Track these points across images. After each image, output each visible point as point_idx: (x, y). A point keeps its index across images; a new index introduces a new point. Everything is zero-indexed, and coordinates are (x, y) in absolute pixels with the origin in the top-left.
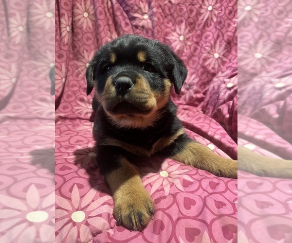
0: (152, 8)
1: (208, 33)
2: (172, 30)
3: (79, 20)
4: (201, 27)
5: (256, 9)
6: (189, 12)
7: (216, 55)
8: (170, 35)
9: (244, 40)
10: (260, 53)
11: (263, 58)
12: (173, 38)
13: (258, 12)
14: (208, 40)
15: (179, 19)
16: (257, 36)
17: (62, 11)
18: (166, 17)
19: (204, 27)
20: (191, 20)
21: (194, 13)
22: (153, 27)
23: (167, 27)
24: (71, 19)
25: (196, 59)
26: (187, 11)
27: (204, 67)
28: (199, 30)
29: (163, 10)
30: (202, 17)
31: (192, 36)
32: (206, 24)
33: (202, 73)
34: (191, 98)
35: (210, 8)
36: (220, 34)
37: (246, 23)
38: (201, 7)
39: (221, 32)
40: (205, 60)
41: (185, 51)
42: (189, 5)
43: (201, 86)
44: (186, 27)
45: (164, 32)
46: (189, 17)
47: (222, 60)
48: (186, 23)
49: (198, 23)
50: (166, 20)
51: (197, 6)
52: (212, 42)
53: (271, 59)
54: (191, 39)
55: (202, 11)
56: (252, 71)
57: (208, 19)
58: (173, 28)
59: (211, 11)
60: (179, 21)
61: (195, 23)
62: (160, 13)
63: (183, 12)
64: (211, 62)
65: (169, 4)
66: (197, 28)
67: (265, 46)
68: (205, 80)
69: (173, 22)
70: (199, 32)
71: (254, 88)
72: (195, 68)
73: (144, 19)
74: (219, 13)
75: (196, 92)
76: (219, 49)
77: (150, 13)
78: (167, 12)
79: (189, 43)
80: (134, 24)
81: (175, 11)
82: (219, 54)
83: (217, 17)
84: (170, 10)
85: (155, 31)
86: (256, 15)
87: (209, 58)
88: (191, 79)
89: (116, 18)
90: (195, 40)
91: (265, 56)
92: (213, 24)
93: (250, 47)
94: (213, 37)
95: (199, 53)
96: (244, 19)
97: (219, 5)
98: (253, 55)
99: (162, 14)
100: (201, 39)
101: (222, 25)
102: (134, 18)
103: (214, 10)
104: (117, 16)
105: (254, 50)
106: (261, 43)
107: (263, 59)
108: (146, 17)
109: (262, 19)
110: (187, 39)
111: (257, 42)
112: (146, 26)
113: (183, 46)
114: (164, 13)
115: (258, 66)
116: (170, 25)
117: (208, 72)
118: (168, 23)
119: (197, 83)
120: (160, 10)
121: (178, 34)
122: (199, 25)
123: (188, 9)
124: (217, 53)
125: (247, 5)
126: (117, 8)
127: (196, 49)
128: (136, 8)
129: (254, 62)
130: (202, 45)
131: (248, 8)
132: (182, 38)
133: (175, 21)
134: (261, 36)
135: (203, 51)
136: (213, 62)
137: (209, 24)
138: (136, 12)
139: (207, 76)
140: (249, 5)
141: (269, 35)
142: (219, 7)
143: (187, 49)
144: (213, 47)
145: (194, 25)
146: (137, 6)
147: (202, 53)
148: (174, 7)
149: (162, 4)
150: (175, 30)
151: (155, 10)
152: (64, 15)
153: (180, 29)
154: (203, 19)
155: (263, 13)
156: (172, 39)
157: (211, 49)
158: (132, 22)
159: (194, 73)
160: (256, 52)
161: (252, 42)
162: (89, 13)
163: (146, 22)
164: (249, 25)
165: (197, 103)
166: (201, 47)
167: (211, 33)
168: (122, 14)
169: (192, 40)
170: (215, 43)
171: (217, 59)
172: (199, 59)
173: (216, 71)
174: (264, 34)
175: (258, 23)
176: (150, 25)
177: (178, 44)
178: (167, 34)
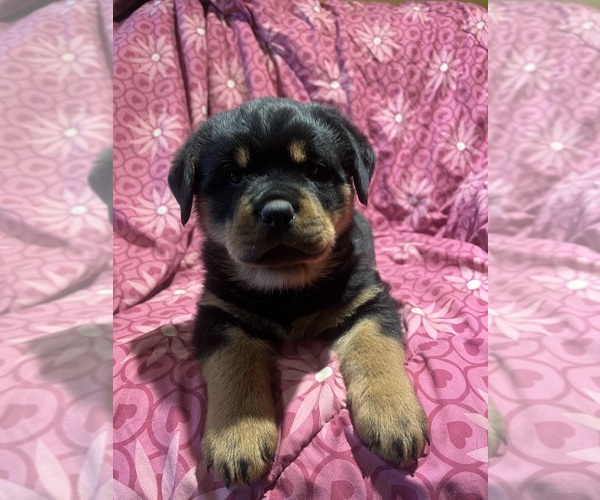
0: (346, 71)
1: (444, 109)
2: (382, 106)
3: (220, 93)
4: (430, 99)
5: (542, 68)
6: (408, 76)
7: (461, 146)
8: (379, 114)
9: (529, 120)
10: (559, 141)
11: (565, 150)
12: (385, 118)
13: (548, 74)
14: (444, 121)
15: (391, 87)
16: (551, 113)
17: (192, 80)
18: (369, 84)
19: (436, 99)
20: (412, 89)
21: (417, 77)
22: (350, 102)
23: (371, 101)
24: (206, 93)
25: (426, 152)
26: (405, 74)
27: (441, 166)
28: (428, 104)
29: (364, 74)
30: (430, 83)
31: (416, 115)
32: (439, 95)
33: (440, 177)
34: (423, 220)
35: (444, 68)
36: (465, 110)
37: (529, 92)
38: (428, 66)
39: (467, 107)
40: (442, 153)
41: (406, 140)
42: (409, 64)
43: (437, 199)
44: (405, 101)
45: (368, 109)
46: (409, 84)
47: (470, 152)
48: (404, 94)
49: (423, 93)
50: (369, 91)
51: (422, 65)
52: (453, 124)
53: (580, 152)
54: (413, 120)
55: (431, 73)
56: (550, 173)
57: (441, 86)
58: (382, 102)
59: (446, 73)
60: (392, 91)
61: (419, 94)
62: (359, 79)
63: (398, 76)
64: (453, 157)
65: (374, 64)
66: (422, 101)
67: (566, 129)
68: (445, 189)
69: (382, 92)
70: (427, 108)
71: (560, 200)
72: (427, 169)
73: (331, 89)
74: (460, 75)
75: (432, 210)
76: (464, 136)
77: (343, 78)
78: (371, 76)
79: (411, 127)
80: (316, 97)
81: (385, 74)
82: (466, 143)
83: (458, 83)
84: (375, 73)
85: (353, 108)
86: (544, 79)
87: (448, 151)
88: (421, 188)
89: (284, 89)
90: (421, 121)
91: (568, 147)
92: (450, 94)
93: (542, 131)
94: (453, 115)
95: (431, 143)
96: (525, 86)
97: (458, 61)
98: (548, 147)
99: (363, 80)
100: (432, 120)
101: (466, 95)
102: (316, 88)
103: (451, 71)
104: (286, 86)
105: (547, 137)
106: (558, 125)
107: (565, 153)
108: (335, 85)
109: (556, 86)
110: (408, 120)
111: (551, 124)
112: (336, 100)
113: (402, 132)
114: (366, 79)
115: (560, 164)
116: (378, 97)
117: (449, 175)
118: (373, 94)
119: (432, 194)
120: (359, 74)
121: (392, 112)
122: (427, 96)
123: (407, 70)
124: (462, 141)
125: (527, 62)
126: (285, 73)
127: (424, 137)
128: (318, 71)
129: (550, 157)
130: (435, 129)
131: (530, 67)
132: (399, 118)
133: (385, 91)
134: (558, 114)
135: (438, 140)
136: (457, 157)
137: (443, 94)
138: (319, 77)
139: (448, 182)
140: (532, 62)
141: (571, 112)
142: (459, 66)
143: (408, 137)
144: (454, 131)
145: (417, 97)
146: (321, 68)
147: (437, 143)
148: (383, 68)
149: (362, 65)
150: (386, 106)
151: (351, 73)
152: (196, 86)
153: (395, 103)
154: (432, 87)
155: (556, 76)
156: (383, 121)
157: (452, 134)
158: (312, 95)
159: (425, 177)
160: (553, 140)
161: (543, 124)
162: (236, 82)
163: (336, 94)
164: (533, 95)
165: (433, 229)
166: (433, 134)
167: (449, 108)
168: (294, 82)
169: (417, 122)
170: (458, 125)
171: (463, 152)
172: (431, 152)
173: (463, 172)
174: (563, 110)
175: (550, 91)
176: (343, 98)
177: (393, 128)
178: (372, 112)
